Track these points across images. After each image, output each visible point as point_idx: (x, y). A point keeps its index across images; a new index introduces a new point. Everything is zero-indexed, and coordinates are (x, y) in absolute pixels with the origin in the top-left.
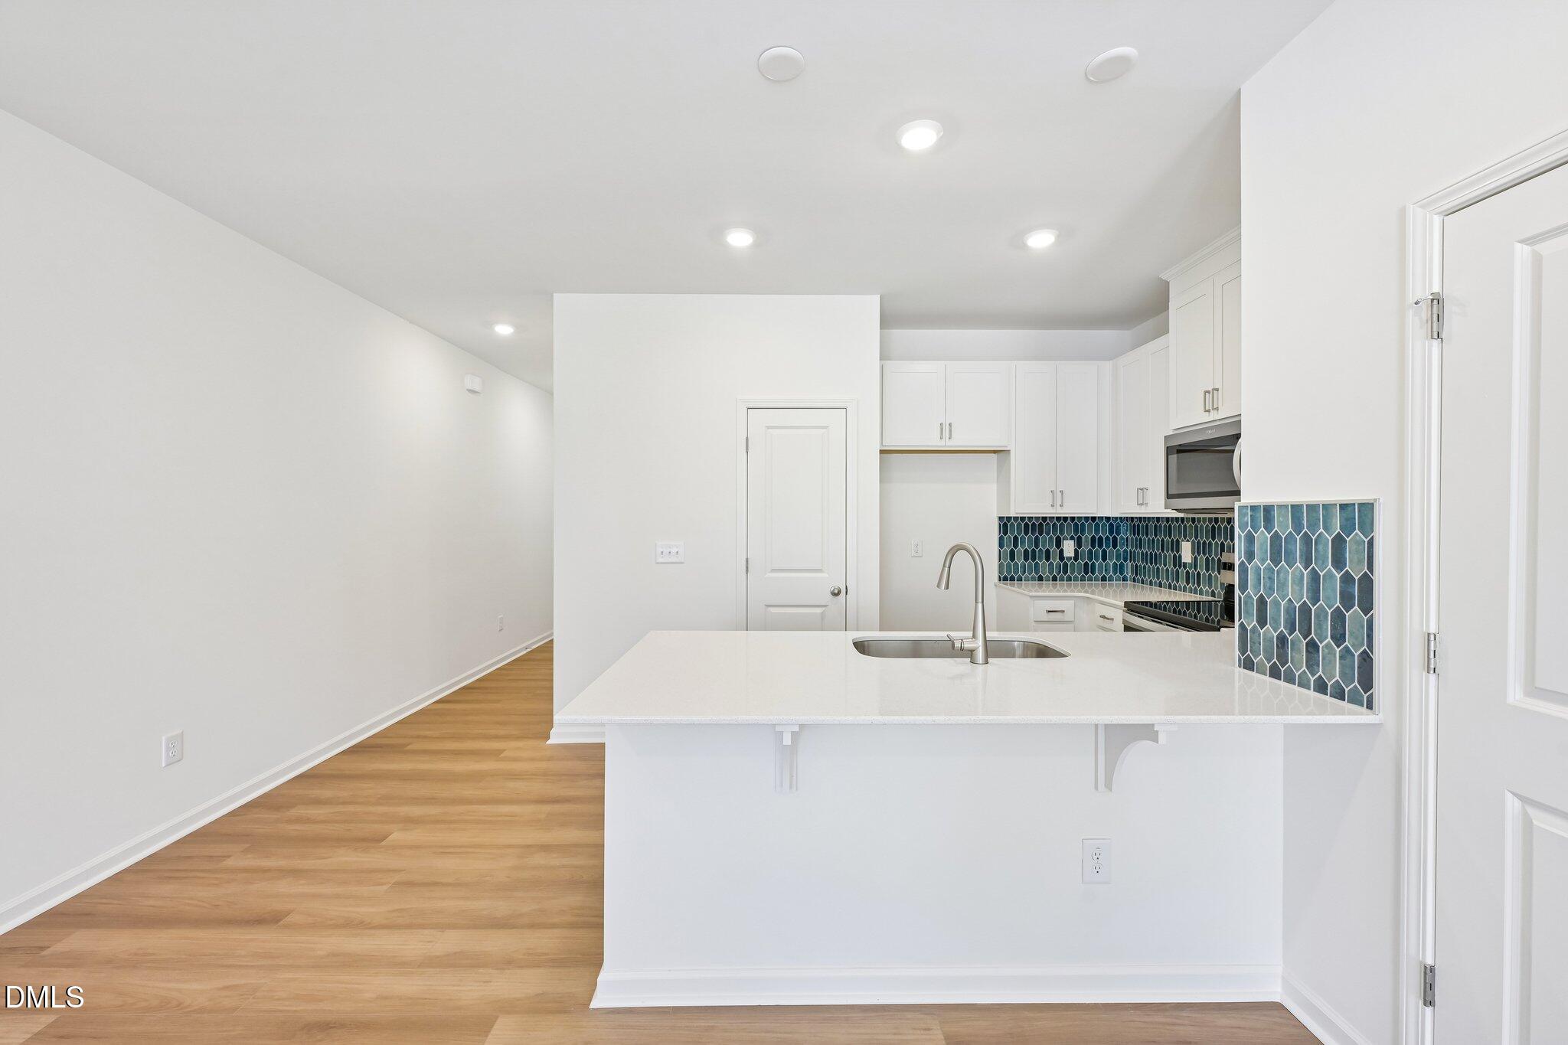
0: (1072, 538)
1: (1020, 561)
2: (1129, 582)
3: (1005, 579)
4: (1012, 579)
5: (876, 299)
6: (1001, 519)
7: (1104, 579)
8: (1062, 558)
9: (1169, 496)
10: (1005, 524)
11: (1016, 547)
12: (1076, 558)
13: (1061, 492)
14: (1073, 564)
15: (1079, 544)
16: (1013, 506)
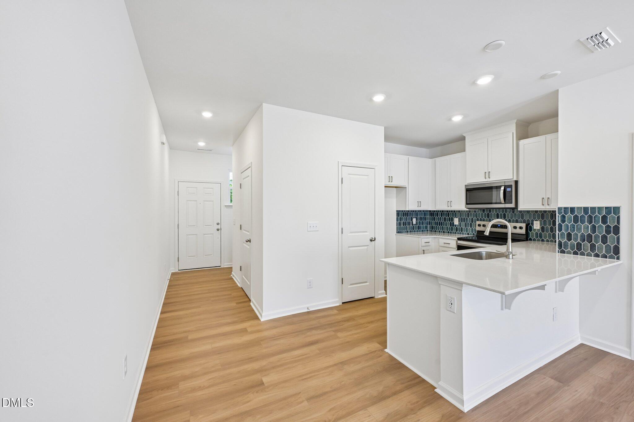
0: (415, 218)
1: (402, 226)
2: (429, 232)
3: (398, 232)
4: (400, 232)
5: (382, 129)
6: (397, 211)
7: (423, 231)
8: (413, 224)
9: (467, 204)
10: (398, 213)
11: (401, 221)
12: (416, 225)
13: (420, 202)
14: (415, 226)
15: (417, 220)
16: (407, 208)
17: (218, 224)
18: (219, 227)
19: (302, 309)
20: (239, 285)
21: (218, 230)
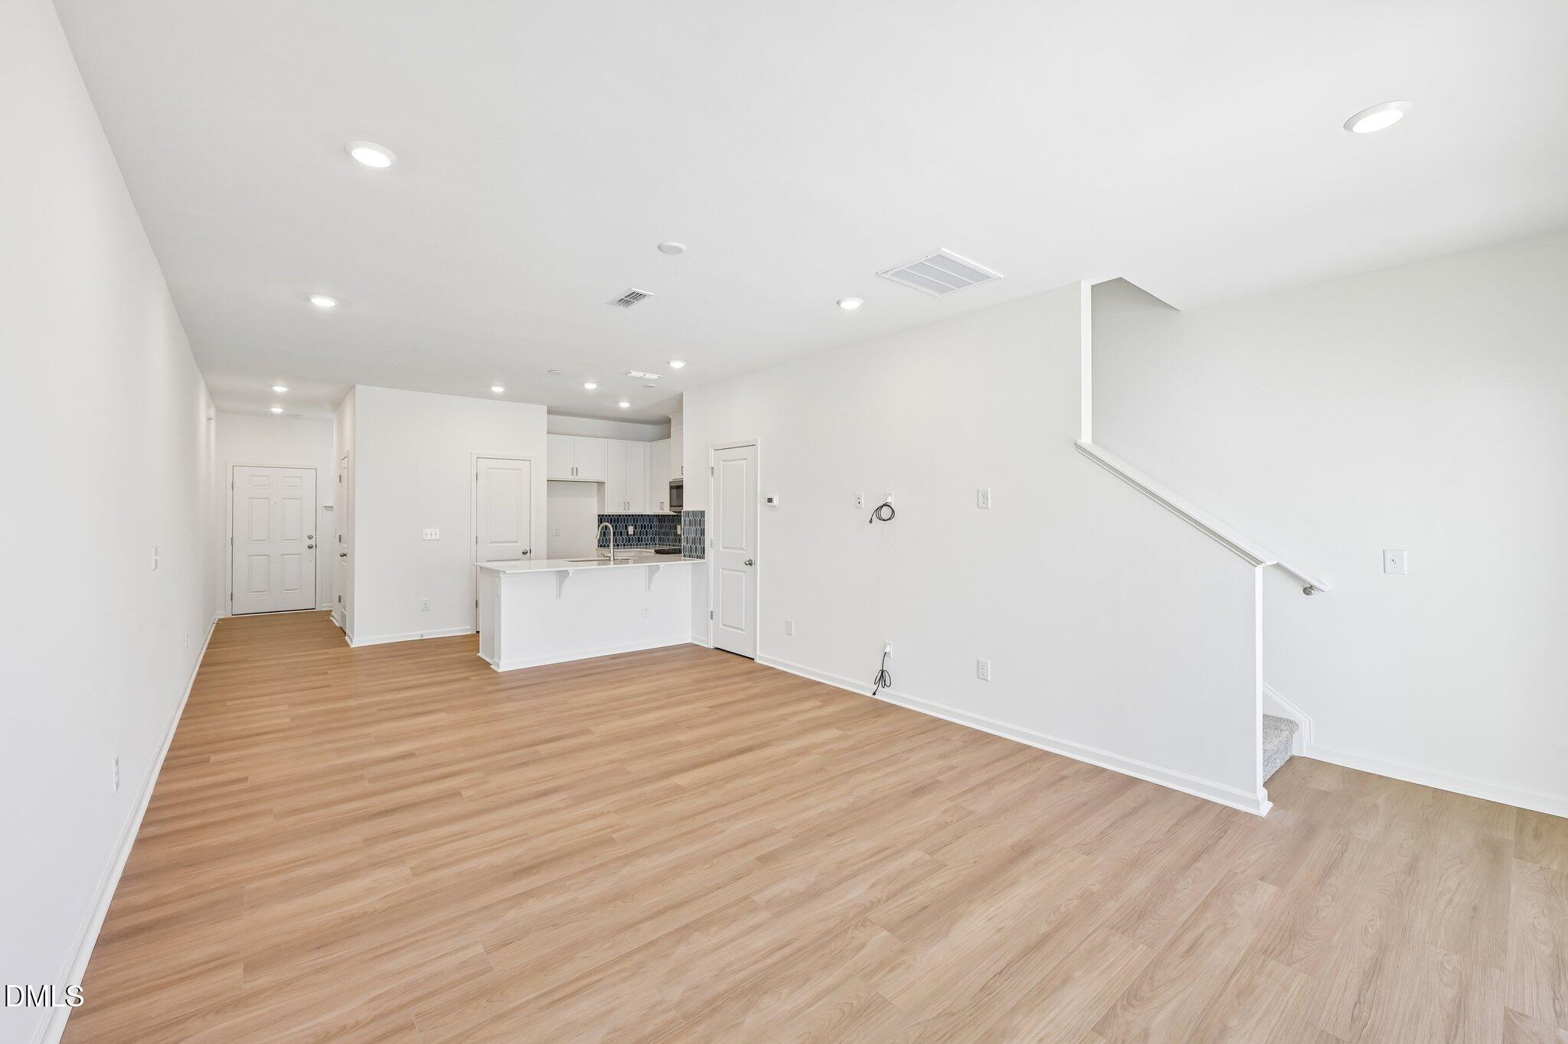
0: (632, 525)
1: (608, 537)
3: (601, 546)
4: (604, 546)
5: (546, 407)
6: (599, 515)
7: (646, 544)
8: (628, 535)
9: (671, 506)
10: (601, 518)
11: (606, 529)
12: (634, 535)
13: (627, 502)
14: (633, 538)
15: (635, 528)
16: (606, 510)
17: (310, 537)
18: (312, 542)
19: (413, 635)
20: (337, 624)
21: (310, 547)
